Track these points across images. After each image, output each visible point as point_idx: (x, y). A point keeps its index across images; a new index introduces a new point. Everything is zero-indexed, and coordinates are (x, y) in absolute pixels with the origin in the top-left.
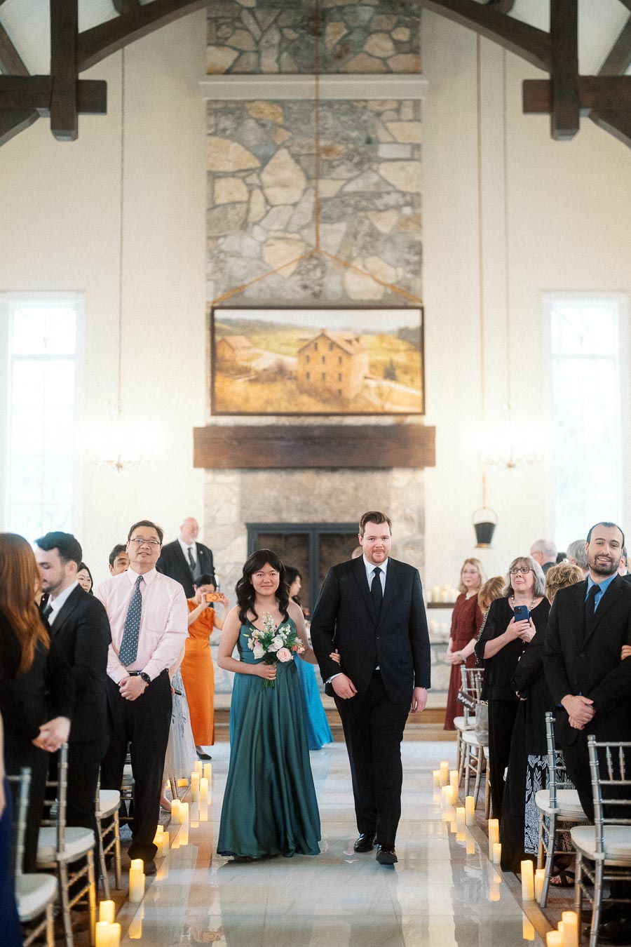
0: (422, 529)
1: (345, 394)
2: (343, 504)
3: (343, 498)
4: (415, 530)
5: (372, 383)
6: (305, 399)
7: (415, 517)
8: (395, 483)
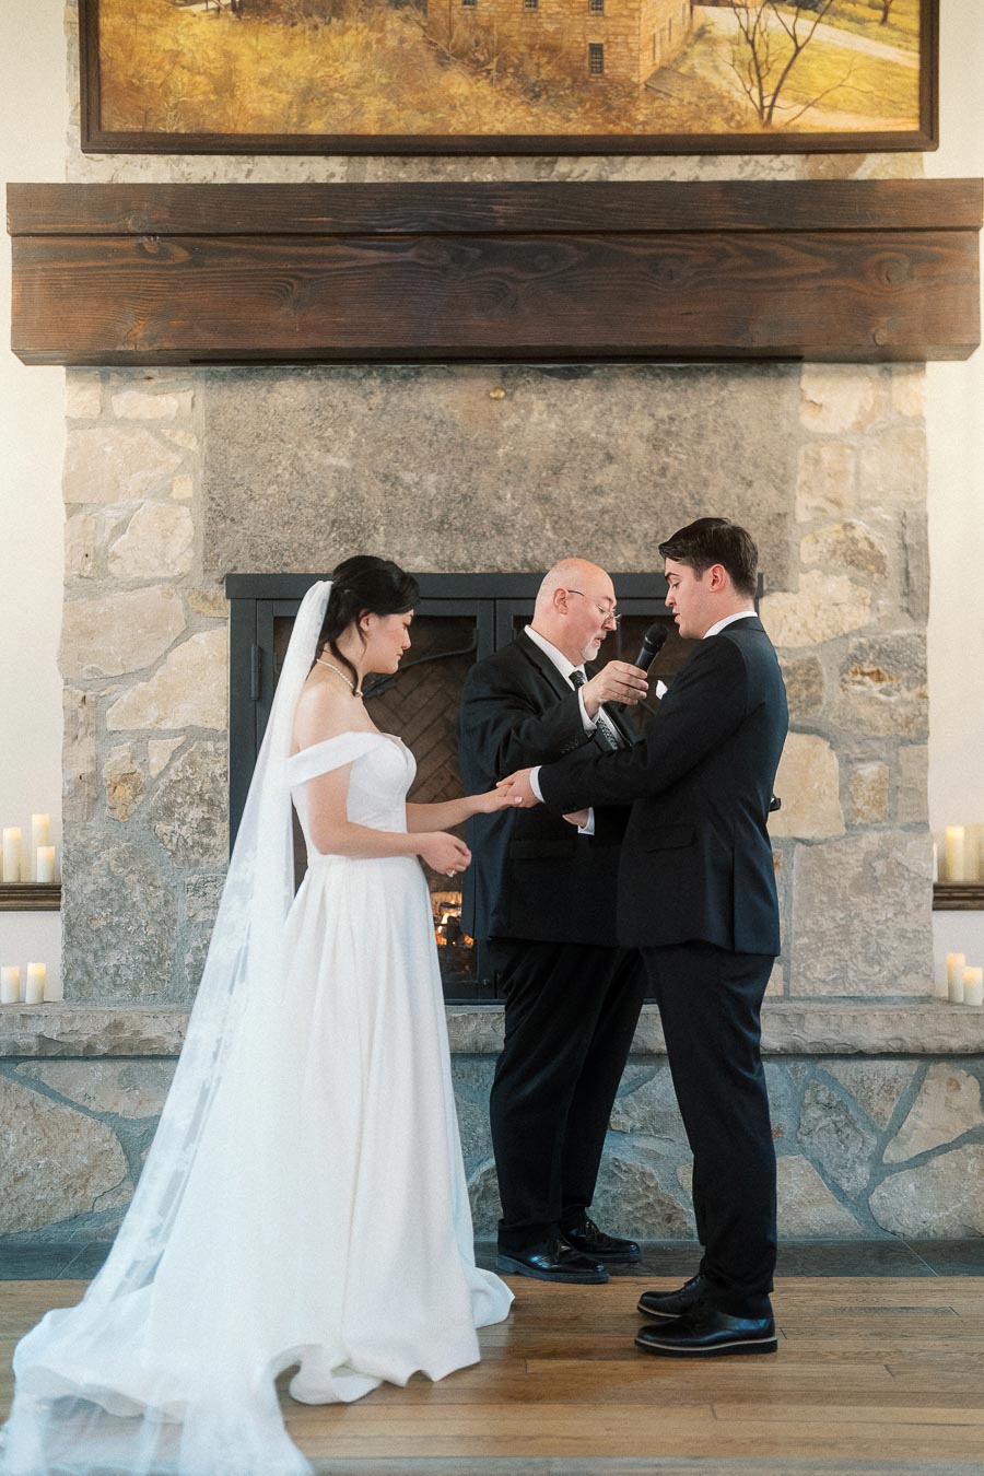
0: (914, 598)
1: (615, 64)
2: (608, 500)
3: (607, 476)
4: (888, 602)
5: (722, 20)
6: (458, 83)
7: (888, 548)
8: (808, 420)
